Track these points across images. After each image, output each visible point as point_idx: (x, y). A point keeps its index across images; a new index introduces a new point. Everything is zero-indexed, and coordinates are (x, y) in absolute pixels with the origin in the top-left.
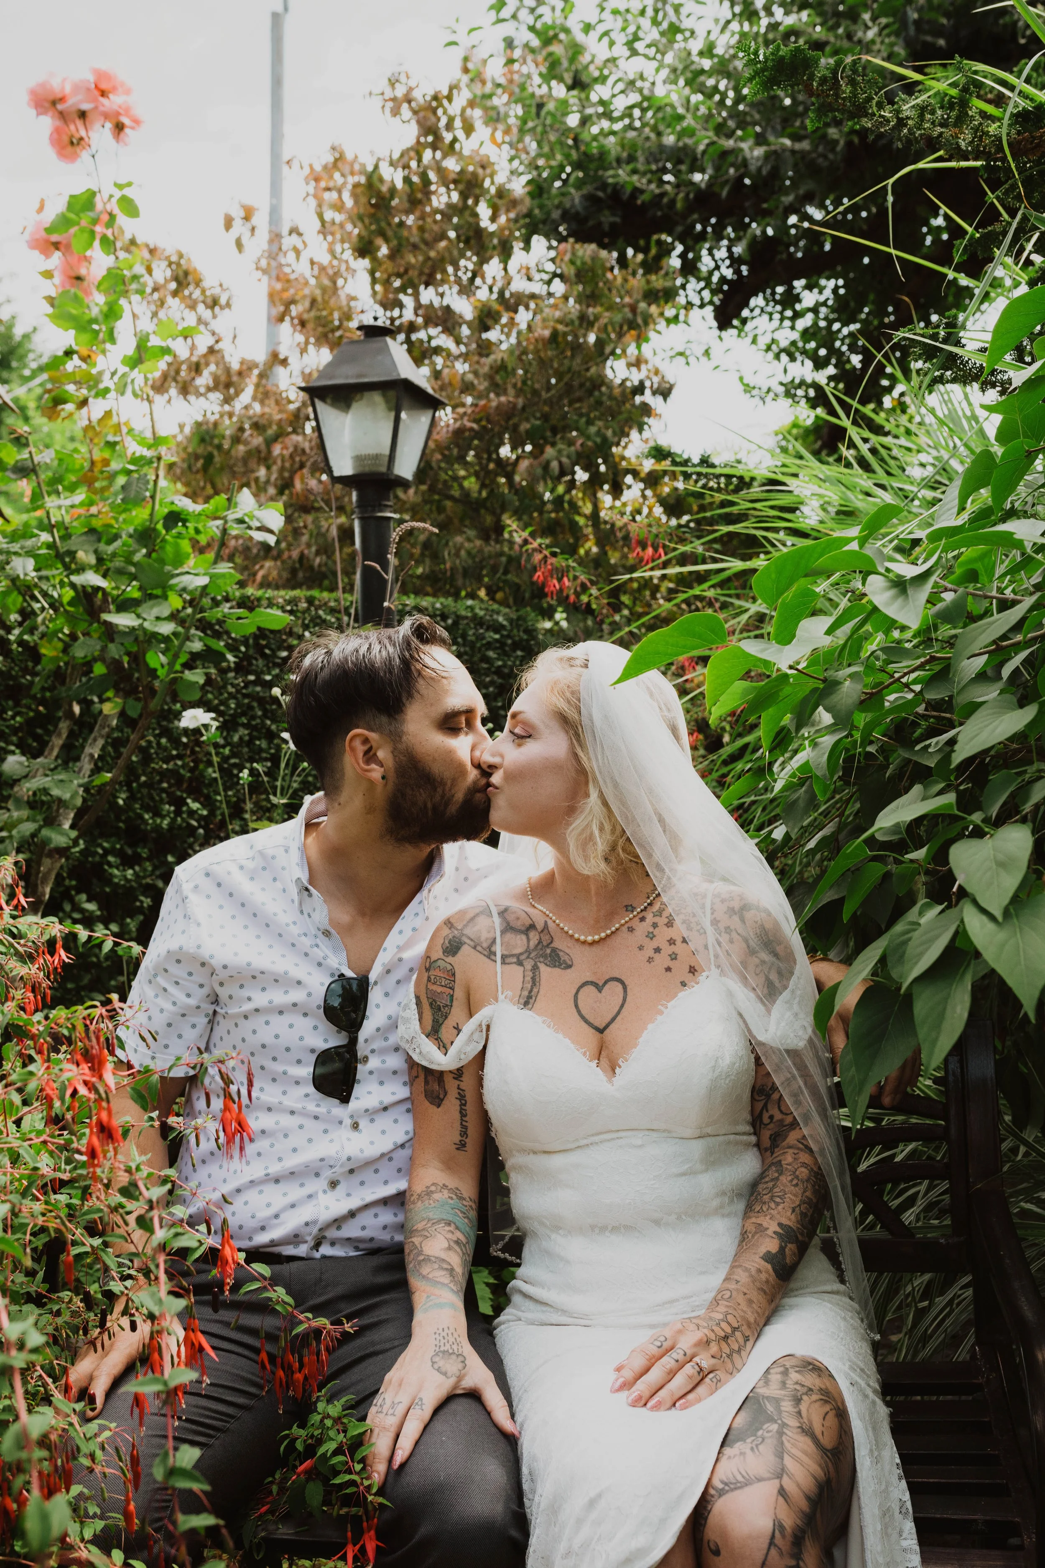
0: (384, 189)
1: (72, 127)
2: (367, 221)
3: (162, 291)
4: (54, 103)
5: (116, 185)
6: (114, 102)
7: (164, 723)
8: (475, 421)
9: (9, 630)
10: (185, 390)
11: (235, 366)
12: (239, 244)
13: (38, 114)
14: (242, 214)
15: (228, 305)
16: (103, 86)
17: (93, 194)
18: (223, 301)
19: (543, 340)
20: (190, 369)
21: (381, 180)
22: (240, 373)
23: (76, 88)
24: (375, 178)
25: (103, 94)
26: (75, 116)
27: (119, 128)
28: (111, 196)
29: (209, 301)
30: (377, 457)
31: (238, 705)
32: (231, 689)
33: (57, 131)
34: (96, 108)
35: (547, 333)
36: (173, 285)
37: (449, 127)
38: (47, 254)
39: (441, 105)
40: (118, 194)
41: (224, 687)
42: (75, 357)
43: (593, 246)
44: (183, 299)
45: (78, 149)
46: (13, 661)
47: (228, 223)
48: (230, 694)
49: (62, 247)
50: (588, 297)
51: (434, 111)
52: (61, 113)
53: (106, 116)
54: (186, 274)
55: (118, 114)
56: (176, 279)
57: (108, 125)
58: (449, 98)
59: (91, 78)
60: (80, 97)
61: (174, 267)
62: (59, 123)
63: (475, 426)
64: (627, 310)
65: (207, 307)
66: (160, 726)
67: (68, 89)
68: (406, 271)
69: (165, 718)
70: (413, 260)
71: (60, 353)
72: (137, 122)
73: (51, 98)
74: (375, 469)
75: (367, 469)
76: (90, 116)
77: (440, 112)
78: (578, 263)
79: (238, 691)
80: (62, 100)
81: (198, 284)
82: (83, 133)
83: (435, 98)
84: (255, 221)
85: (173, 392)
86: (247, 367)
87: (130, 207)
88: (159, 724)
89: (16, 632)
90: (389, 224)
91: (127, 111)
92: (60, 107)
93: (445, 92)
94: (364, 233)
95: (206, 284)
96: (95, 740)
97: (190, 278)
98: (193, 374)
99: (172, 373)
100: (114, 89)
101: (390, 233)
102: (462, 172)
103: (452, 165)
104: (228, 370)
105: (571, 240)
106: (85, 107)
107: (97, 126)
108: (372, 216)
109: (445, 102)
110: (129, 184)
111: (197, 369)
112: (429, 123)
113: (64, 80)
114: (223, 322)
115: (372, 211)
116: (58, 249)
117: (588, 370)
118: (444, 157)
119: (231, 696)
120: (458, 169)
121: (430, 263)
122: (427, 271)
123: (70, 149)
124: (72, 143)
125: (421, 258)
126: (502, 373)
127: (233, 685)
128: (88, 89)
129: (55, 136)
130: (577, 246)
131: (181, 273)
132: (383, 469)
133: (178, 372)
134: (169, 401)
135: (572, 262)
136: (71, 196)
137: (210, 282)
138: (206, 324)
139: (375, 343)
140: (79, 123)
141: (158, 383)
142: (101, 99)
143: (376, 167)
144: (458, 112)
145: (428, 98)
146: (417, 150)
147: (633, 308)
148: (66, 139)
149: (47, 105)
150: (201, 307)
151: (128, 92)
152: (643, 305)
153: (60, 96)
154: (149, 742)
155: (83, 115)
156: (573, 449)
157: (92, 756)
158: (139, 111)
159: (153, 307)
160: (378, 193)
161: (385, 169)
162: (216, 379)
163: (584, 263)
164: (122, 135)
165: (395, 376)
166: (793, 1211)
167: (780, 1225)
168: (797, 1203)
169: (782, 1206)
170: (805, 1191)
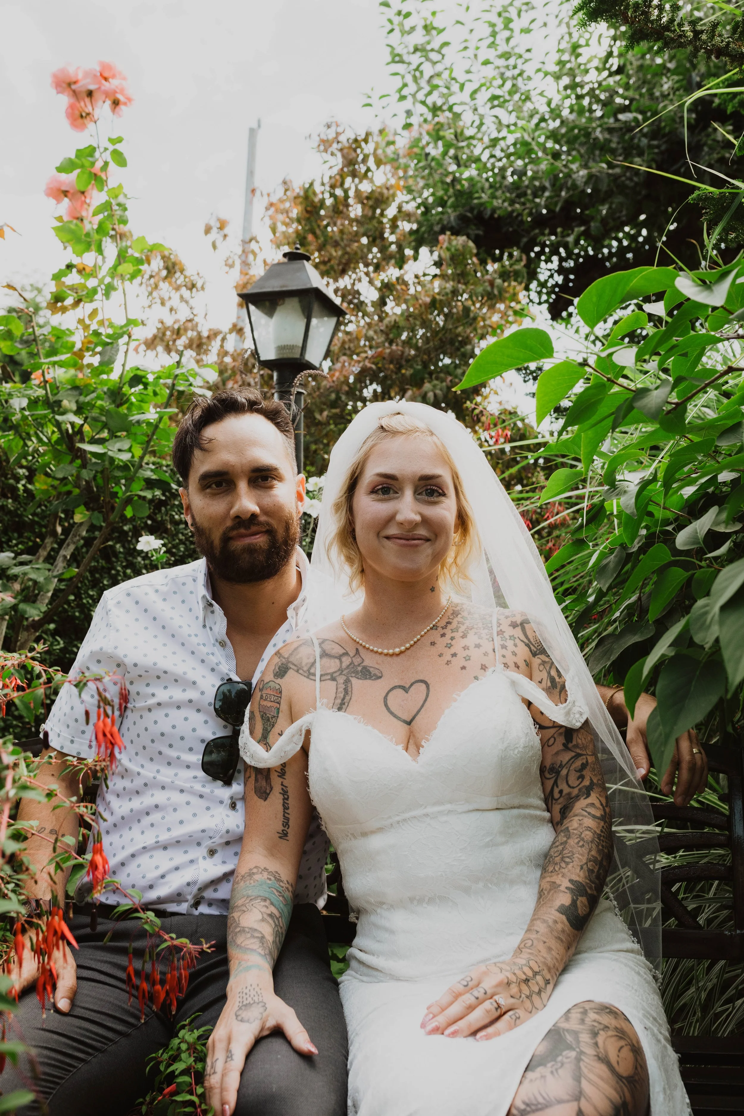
0: (316, 200)
1: (82, 104)
2: (303, 223)
3: (157, 278)
4: (69, 85)
5: (110, 140)
6: (114, 83)
7: (130, 558)
8: (373, 363)
9: (18, 480)
10: (168, 349)
11: (205, 334)
12: (214, 245)
13: (58, 93)
14: (218, 225)
15: (203, 288)
16: (106, 75)
17: (94, 149)
18: (199, 285)
19: (425, 304)
20: (173, 332)
21: (315, 194)
22: (208, 337)
23: (86, 74)
24: (310, 193)
25: (106, 79)
26: (84, 95)
27: (116, 103)
28: (106, 149)
29: (189, 285)
30: (292, 347)
31: (186, 549)
32: (181, 536)
33: (72, 107)
34: (99, 88)
35: (428, 300)
36: (164, 273)
37: (365, 160)
38: (59, 201)
39: (360, 147)
40: (111, 148)
41: (176, 535)
42: (74, 270)
43: (464, 238)
44: (170, 283)
45: (85, 121)
46: (19, 503)
47: (208, 230)
48: (180, 540)
49: (69, 195)
50: (458, 275)
51: (355, 150)
52: (74, 92)
53: (107, 94)
54: (174, 264)
55: (115, 92)
56: (167, 268)
57: (108, 103)
58: (366, 141)
59: (98, 68)
60: (88, 80)
61: (166, 260)
62: (73, 100)
63: (374, 367)
64: (487, 284)
65: (187, 288)
66: (127, 560)
67: (80, 76)
68: (329, 260)
69: (131, 555)
70: (334, 254)
71: (64, 267)
72: (129, 100)
73: (68, 81)
74: (291, 356)
75: (285, 356)
76: (95, 95)
77: (359, 151)
78: (453, 250)
79: (187, 539)
80: (75, 83)
81: (182, 271)
82: (89, 109)
83: (356, 141)
84: (226, 231)
85: (160, 349)
86: (214, 334)
87: (120, 159)
88: (125, 558)
89: (23, 482)
90: (319, 226)
91: (122, 92)
92: (73, 87)
93: (363, 136)
94: (301, 231)
95: (187, 273)
96: (68, 545)
97: (177, 268)
98: (175, 336)
99: (160, 335)
100: (114, 76)
101: (318, 232)
102: (373, 191)
103: (366, 187)
104: (200, 336)
105: (448, 233)
106: (92, 87)
107: (100, 103)
108: (308, 219)
109: (363, 144)
110: (120, 140)
111: (178, 333)
112: (351, 157)
113: (78, 68)
114: (198, 299)
115: (307, 216)
116: (66, 196)
117: (456, 328)
118: (361, 182)
119: (181, 542)
120: (369, 190)
121: (346, 257)
122: (344, 261)
123: (80, 121)
124: (82, 116)
125: (340, 253)
126: (394, 331)
127: (182, 534)
128: (95, 76)
129: (70, 110)
130: (453, 238)
131: (170, 265)
132: (297, 356)
133: (164, 334)
134: (157, 356)
135: (448, 249)
136: (78, 150)
137: (190, 271)
138: (187, 302)
139: (297, 264)
140: (87, 100)
141: (150, 341)
142: (104, 82)
143: (311, 184)
144: (372, 151)
145: (351, 141)
146: (342, 175)
147: (492, 283)
148: (77, 113)
149: (64, 85)
150: (184, 291)
151: (124, 79)
152: (499, 281)
153: (74, 80)
154: (118, 571)
155: (90, 94)
156: (444, 384)
157: (65, 557)
158: (130, 92)
159: (150, 289)
160: (312, 204)
161: (318, 188)
162: (191, 340)
163: (456, 250)
164: (117, 109)
165: (308, 286)
166: (582, 868)
167: (571, 881)
168: (584, 861)
169: (571, 865)
170: (590, 850)
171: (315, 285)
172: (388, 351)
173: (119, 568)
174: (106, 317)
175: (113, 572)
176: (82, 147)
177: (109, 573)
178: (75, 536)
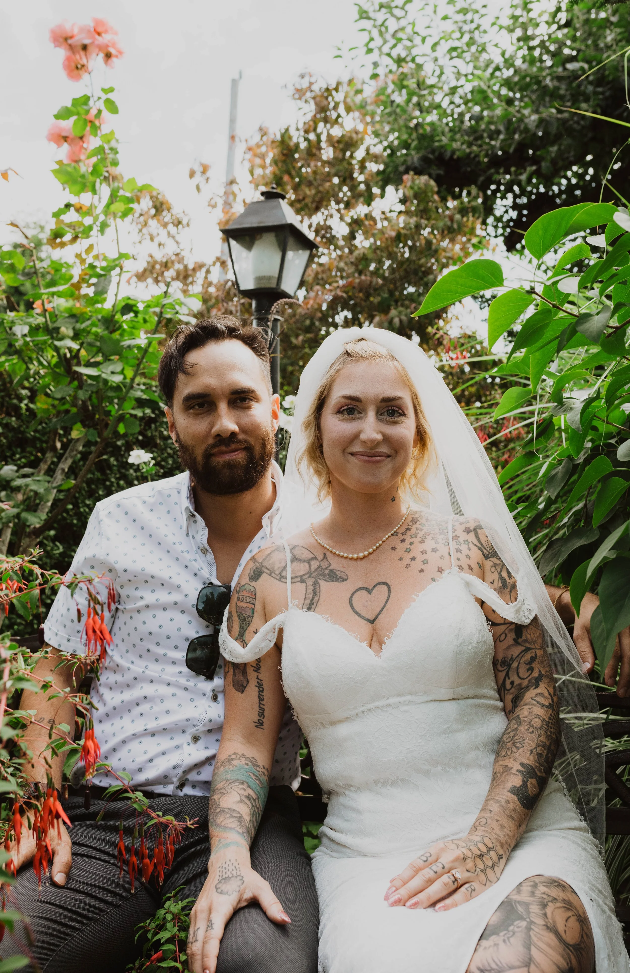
0: (292, 144)
1: (78, 57)
2: (280, 164)
3: (146, 216)
4: (66, 39)
5: (103, 90)
6: (106, 38)
7: (123, 471)
8: (344, 292)
9: (21, 400)
10: (157, 281)
11: (191, 266)
12: (198, 188)
13: (56, 46)
14: (201, 169)
15: (188, 225)
16: (99, 30)
17: (88, 98)
18: (185, 222)
19: (391, 238)
20: (161, 265)
21: (290, 138)
22: (194, 270)
23: (81, 30)
24: (286, 138)
25: (99, 34)
26: (80, 49)
27: (108, 56)
28: (99, 98)
29: (176, 222)
30: (269, 278)
31: (175, 462)
32: (169, 451)
33: (68, 59)
34: (93, 43)
35: (393, 234)
36: (153, 211)
37: (335, 108)
38: (59, 146)
39: (331, 95)
40: (104, 97)
41: (165, 449)
42: (72, 209)
43: (426, 177)
44: (158, 221)
45: (81, 72)
46: (22, 421)
47: (192, 174)
48: (169, 454)
49: (69, 140)
50: (421, 211)
51: (327, 98)
52: (70, 46)
53: (100, 48)
54: (162, 204)
55: (108, 46)
56: (155, 207)
57: (101, 55)
58: (336, 89)
59: (92, 24)
60: (83, 35)
61: (154, 199)
62: (69, 53)
63: (344, 295)
64: (447, 219)
65: (174, 225)
66: (120, 473)
67: (76, 31)
68: (304, 199)
69: (124, 467)
70: (308, 192)
71: (63, 206)
72: (120, 53)
73: (64, 36)
74: (268, 286)
75: (263, 286)
76: (90, 48)
77: (330, 99)
78: (416, 188)
79: (175, 453)
80: (71, 37)
81: (169, 210)
82: (84, 61)
83: (327, 90)
84: (209, 174)
85: (150, 280)
86: (199, 266)
87: (112, 107)
88: (119, 471)
89: (26, 402)
90: (294, 168)
91: (114, 45)
92: (70, 41)
93: (334, 86)
94: (278, 172)
95: (174, 211)
96: (66, 459)
97: (164, 207)
98: (163, 269)
99: (150, 268)
100: (106, 32)
101: (293, 173)
102: (343, 136)
103: (336, 132)
104: (186, 268)
105: (411, 173)
106: (87, 41)
107: (94, 55)
108: (284, 162)
109: (334, 93)
110: (111, 90)
111: (166, 266)
112: (322, 104)
113: (74, 25)
114: (183, 234)
115: (283, 158)
116: (66, 141)
117: (420, 259)
118: (332, 127)
119: (170, 456)
120: (340, 135)
121: (319, 195)
122: (317, 199)
123: (76, 72)
124: (77, 68)
125: (313, 192)
126: (363, 262)
127: (171, 448)
128: (89, 31)
129: (66, 63)
130: (416, 177)
131: (158, 204)
132: (274, 285)
133: (153, 267)
135: (412, 188)
136: (74, 99)
137: (177, 210)
138: (173, 237)
139: (273, 202)
140: (82, 53)
141: (140, 274)
142: (97, 37)
143: (287, 130)
144: (342, 99)
145: (323, 90)
146: (315, 121)
147: (451, 218)
148: (73, 65)
149: (61, 40)
150: (171, 227)
151: (116, 33)
152: (458, 217)
153: (70, 35)
154: (112, 482)
155: (85, 48)
157: (63, 470)
158: (121, 46)
159: (140, 226)
160: (288, 147)
161: (293, 132)
162: (178, 273)
163: (419, 188)
164: (110, 61)
165: (283, 222)
166: (531, 752)
167: (522, 764)
168: (534, 746)
169: (522, 749)
170: (539, 736)
171: (289, 221)
172: (357, 281)
173: (113, 480)
174: (101, 252)
175: (108, 483)
176: (77, 96)
177: (104, 484)
178: (72, 450)
